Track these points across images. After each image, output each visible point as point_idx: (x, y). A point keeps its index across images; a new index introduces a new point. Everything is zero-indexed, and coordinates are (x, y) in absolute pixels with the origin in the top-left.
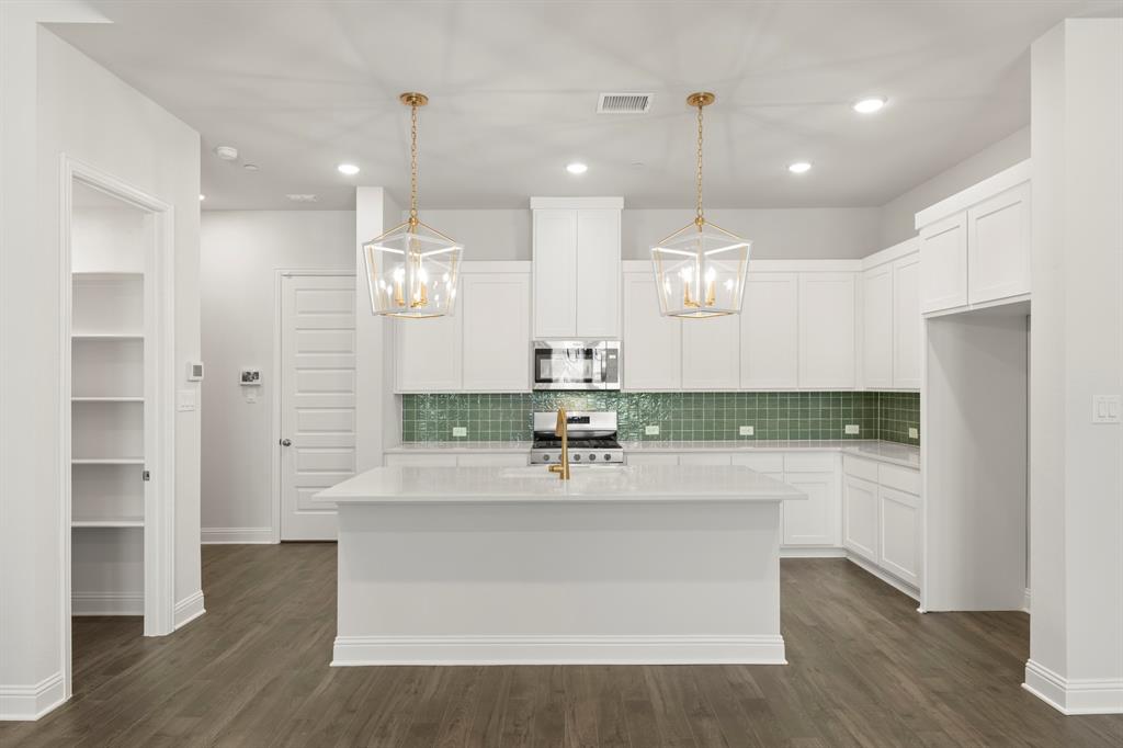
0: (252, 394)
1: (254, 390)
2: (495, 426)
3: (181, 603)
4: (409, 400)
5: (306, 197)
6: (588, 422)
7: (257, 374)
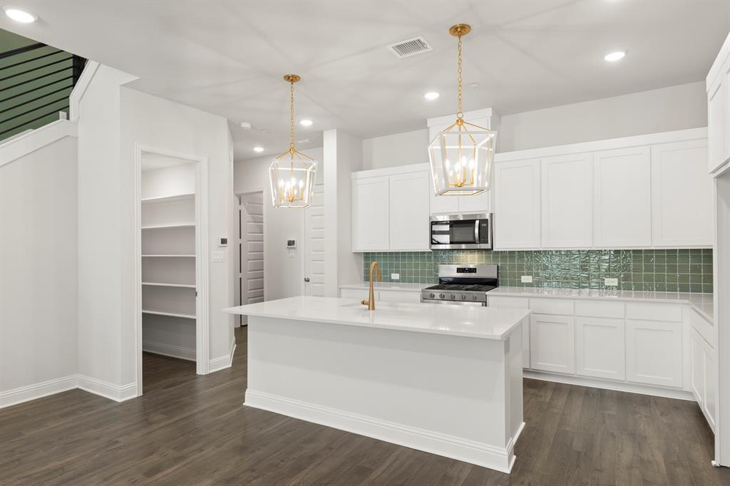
0: (292, 253)
1: (293, 250)
2: (416, 273)
3: (214, 360)
4: (368, 256)
5: (306, 141)
6: (475, 272)
7: (294, 241)
